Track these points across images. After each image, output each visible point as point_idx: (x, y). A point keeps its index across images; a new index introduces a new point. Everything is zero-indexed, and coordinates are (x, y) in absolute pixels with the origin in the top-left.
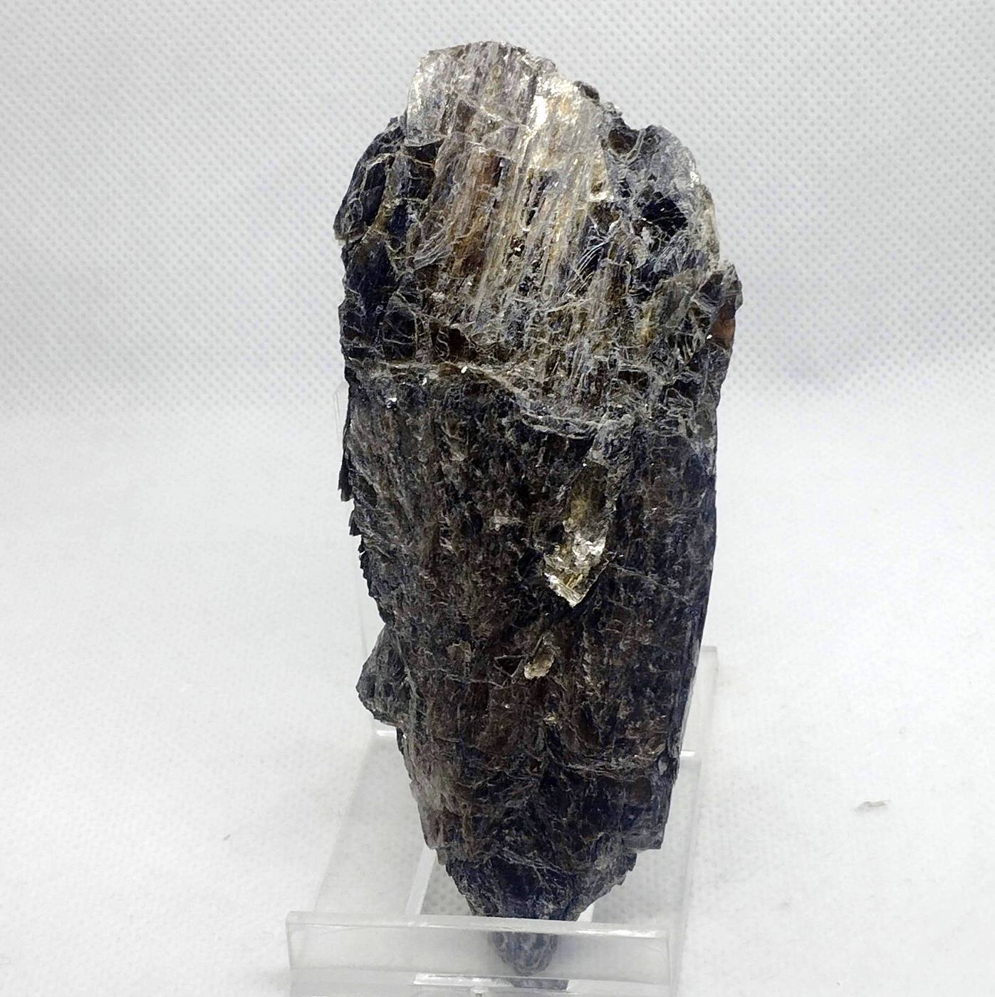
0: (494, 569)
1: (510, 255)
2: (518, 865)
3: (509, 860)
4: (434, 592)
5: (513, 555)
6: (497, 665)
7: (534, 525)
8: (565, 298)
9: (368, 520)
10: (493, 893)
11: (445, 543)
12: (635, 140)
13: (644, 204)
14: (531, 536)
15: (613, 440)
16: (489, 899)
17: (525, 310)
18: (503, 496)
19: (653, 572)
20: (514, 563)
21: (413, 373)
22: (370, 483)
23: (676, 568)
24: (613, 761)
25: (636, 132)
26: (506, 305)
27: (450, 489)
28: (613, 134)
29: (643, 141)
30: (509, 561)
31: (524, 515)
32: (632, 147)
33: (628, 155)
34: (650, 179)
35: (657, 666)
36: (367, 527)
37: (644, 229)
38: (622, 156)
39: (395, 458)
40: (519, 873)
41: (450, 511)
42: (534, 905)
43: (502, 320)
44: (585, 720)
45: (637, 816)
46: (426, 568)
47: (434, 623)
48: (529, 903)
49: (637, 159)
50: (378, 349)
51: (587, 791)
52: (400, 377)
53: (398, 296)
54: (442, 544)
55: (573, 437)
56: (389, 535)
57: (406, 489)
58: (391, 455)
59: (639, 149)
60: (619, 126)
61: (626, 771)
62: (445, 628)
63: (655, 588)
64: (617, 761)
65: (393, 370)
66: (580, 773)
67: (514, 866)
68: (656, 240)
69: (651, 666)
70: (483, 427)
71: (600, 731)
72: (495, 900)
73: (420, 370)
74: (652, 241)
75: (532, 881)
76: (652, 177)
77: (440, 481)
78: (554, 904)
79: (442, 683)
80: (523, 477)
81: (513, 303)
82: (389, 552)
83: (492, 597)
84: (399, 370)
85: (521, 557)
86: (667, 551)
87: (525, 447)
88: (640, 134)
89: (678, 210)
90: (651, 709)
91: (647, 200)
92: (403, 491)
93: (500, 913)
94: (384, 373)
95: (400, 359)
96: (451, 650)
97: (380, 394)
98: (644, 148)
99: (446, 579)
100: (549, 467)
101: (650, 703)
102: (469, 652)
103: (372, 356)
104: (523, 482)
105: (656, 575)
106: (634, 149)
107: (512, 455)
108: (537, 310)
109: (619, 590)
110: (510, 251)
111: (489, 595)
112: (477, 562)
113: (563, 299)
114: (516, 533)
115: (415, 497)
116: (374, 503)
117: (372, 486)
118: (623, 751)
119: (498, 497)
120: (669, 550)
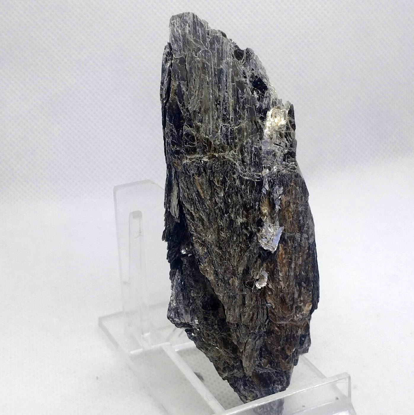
0: (240, 243)
1: (216, 105)
2: (263, 373)
3: (259, 372)
4: (221, 257)
5: (246, 235)
6: (247, 285)
7: (251, 221)
8: (239, 122)
9: (193, 228)
10: (254, 388)
11: (222, 234)
12: (243, 54)
13: (252, 81)
14: (250, 225)
15: (270, 180)
16: (253, 392)
17: (227, 128)
18: (238, 210)
19: (298, 233)
20: (247, 239)
21: (197, 159)
22: (191, 211)
23: (305, 229)
24: (295, 317)
25: (243, 51)
26: (220, 127)
27: (220, 209)
28: (235, 52)
29: (246, 55)
30: (245, 238)
31: (247, 217)
32: (242, 57)
33: (242, 61)
34: (252, 70)
35: (305, 272)
36: (193, 231)
37: (254, 91)
38: (240, 61)
39: (198, 199)
40: (264, 376)
41: (222, 219)
42: (273, 389)
43: (220, 133)
44: (283, 301)
45: (305, 338)
46: (217, 246)
47: (223, 271)
48: (270, 388)
49: (245, 62)
50: (183, 150)
51: (287, 332)
52: (193, 162)
53: (186, 125)
54: (221, 235)
55: (257, 180)
56: (201, 234)
57: (204, 212)
58: (196, 198)
59: (245, 58)
60: (236, 49)
61: (300, 320)
62: (227, 272)
63: (300, 239)
64: (297, 316)
65: (190, 159)
66: (283, 325)
67: (261, 374)
68: (259, 96)
69: (303, 273)
70: (228, 180)
71: (289, 305)
72: (256, 391)
73: (200, 158)
74: (258, 97)
75: (270, 378)
76: (253, 70)
77: (216, 206)
78: (281, 385)
79: (229, 297)
80: (244, 200)
81: (222, 125)
82: (203, 241)
83: (241, 255)
84: (192, 159)
85: (248, 235)
86: (301, 223)
87: (243, 187)
88: (244, 52)
89: (263, 82)
90: (305, 291)
91: (253, 79)
92: (203, 213)
93: (259, 396)
94: (187, 161)
95: (192, 154)
96: (230, 282)
97: (187, 170)
98: (247, 57)
99: (224, 250)
100: (251, 194)
101: (304, 288)
102: (237, 281)
103: (182, 153)
104: (244, 202)
105: (299, 233)
106: (243, 58)
107: (240, 191)
108: (230, 128)
109: (288, 242)
110: (216, 103)
111: (240, 254)
112: (234, 240)
113: (238, 123)
114: (245, 225)
115: (208, 215)
116: (194, 220)
117: (192, 212)
118: (298, 311)
119: (237, 210)
120: (302, 222)
